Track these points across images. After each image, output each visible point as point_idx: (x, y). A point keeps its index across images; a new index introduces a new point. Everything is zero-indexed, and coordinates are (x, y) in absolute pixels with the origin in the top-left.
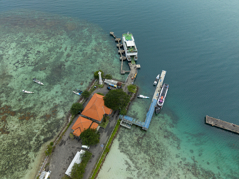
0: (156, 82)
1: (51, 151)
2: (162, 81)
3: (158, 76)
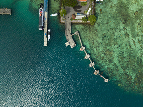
0: (49, 31)
2: (45, 34)
3: (49, 39)
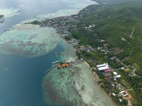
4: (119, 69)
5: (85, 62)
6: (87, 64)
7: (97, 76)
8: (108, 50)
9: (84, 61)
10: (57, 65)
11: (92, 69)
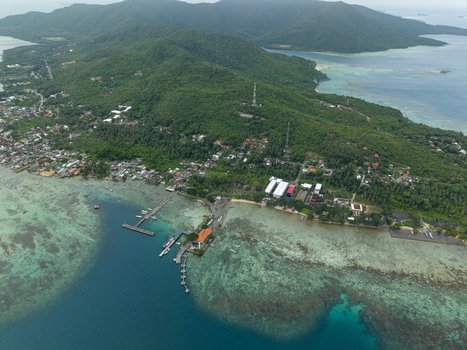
1: (220, 226)
2: (165, 250)
4: (300, 174)
5: (233, 200)
6: (241, 201)
7: (290, 210)
8: (239, 151)
9: (229, 200)
10: (183, 249)
11: (263, 204)
